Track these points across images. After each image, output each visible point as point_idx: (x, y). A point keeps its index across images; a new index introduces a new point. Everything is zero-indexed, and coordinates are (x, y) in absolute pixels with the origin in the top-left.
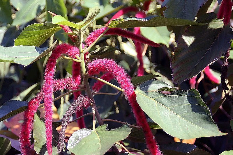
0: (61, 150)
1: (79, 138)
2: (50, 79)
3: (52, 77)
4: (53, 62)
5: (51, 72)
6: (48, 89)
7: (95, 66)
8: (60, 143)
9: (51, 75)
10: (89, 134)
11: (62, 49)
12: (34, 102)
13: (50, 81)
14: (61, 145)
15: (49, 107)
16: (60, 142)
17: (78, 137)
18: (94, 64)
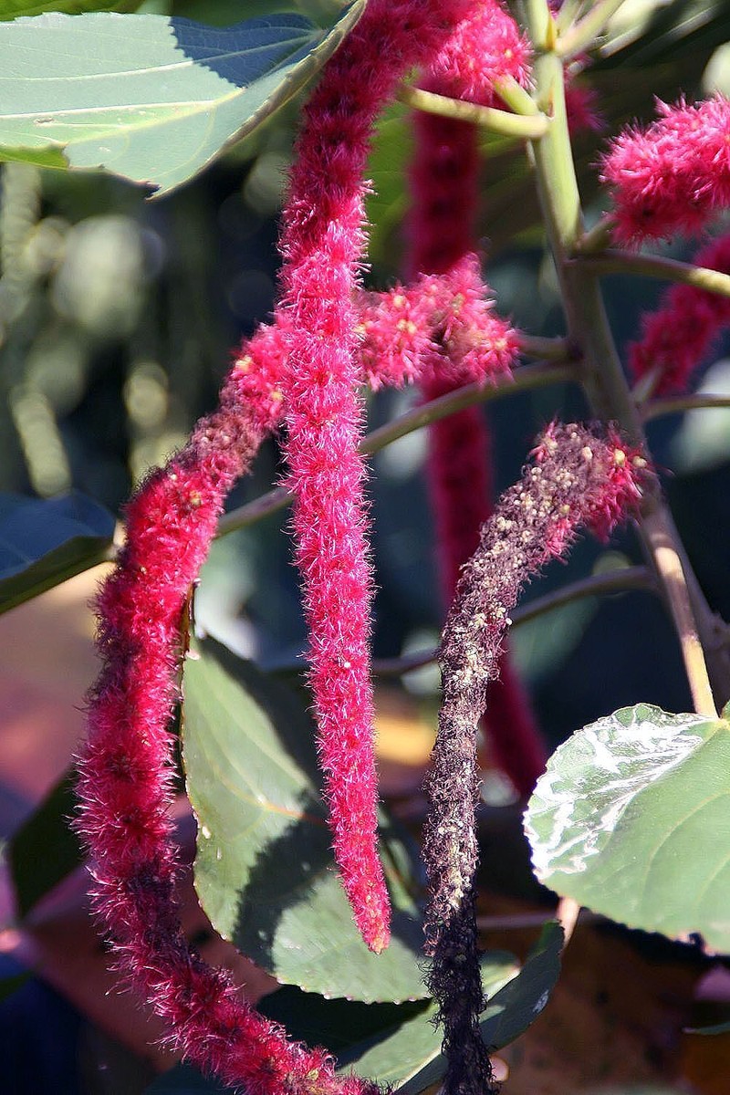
0: (459, 893)
1: (614, 785)
2: (335, 290)
3: (347, 275)
4: (349, 148)
5: (336, 230)
6: (322, 379)
7: (678, 161)
8: (447, 837)
9: (338, 254)
10: (684, 751)
11: (408, 27)
12: (179, 498)
13: (333, 309)
14: (455, 849)
15: (340, 537)
16: (441, 830)
17: (597, 778)
18: (668, 147)
